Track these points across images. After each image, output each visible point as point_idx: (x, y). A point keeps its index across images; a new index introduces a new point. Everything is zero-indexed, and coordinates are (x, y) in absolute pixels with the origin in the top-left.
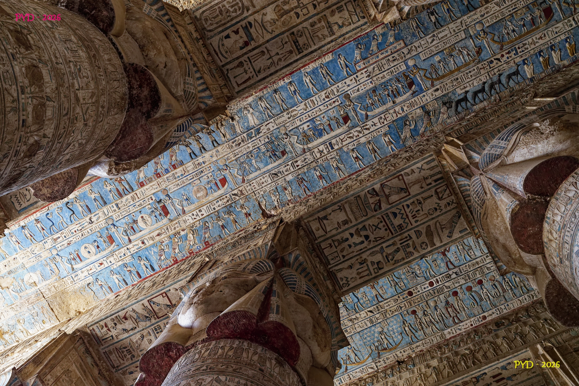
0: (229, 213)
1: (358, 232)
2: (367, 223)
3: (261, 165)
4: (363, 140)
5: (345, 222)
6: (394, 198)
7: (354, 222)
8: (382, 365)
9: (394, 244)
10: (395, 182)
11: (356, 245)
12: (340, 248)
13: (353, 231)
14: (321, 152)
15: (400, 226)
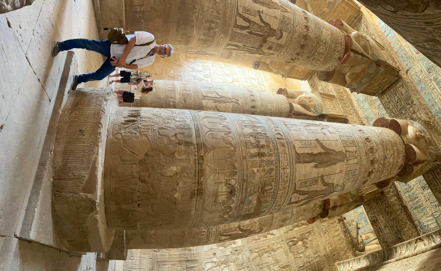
0: (407, 58)
1: (399, 99)
2: (402, 101)
3: (424, 65)
4: (436, 100)
5: (402, 94)
6: (411, 109)
7: (402, 97)
8: (363, 120)
9: (396, 112)
10: (416, 109)
11: (395, 99)
12: (393, 94)
13: (399, 97)
14: (431, 86)
15: (402, 113)
